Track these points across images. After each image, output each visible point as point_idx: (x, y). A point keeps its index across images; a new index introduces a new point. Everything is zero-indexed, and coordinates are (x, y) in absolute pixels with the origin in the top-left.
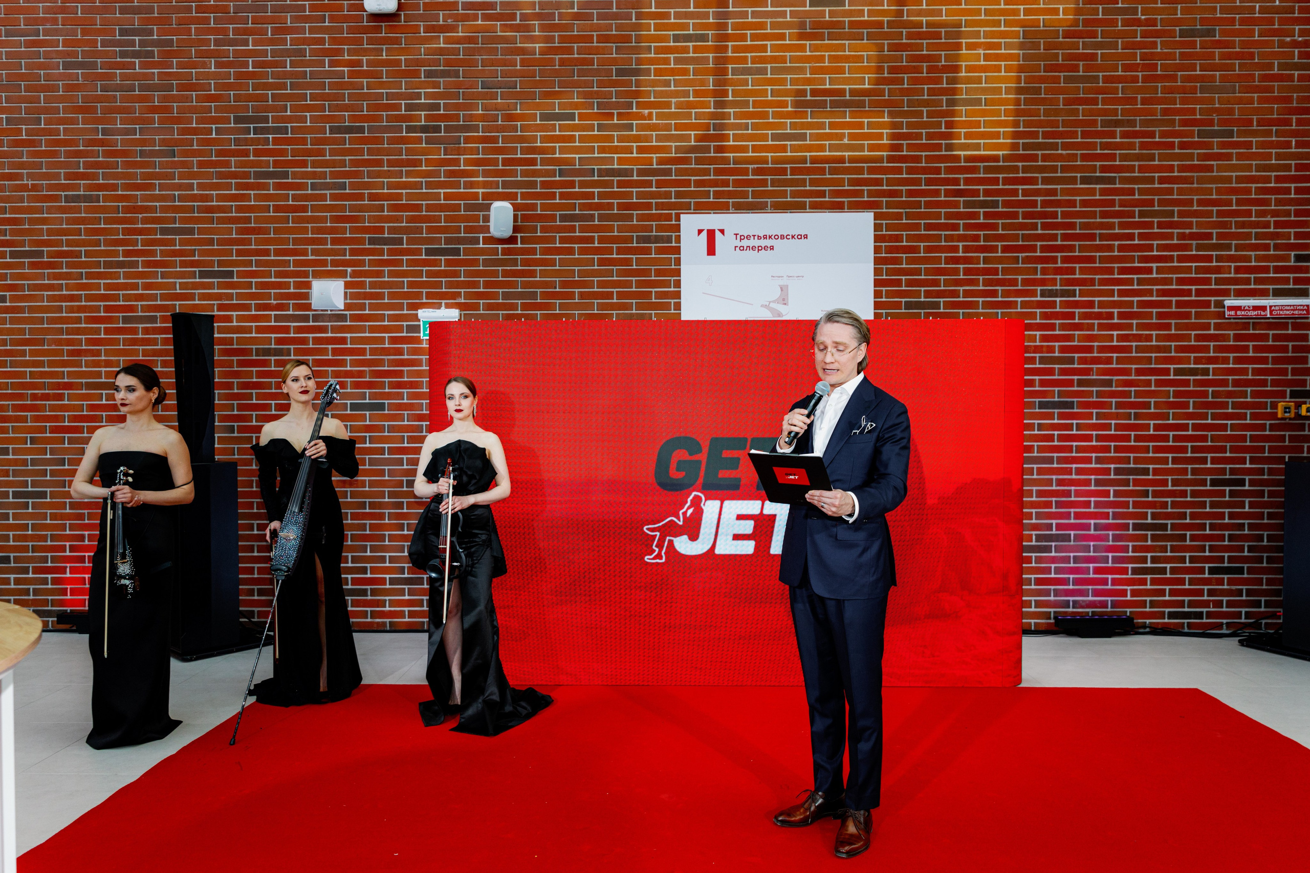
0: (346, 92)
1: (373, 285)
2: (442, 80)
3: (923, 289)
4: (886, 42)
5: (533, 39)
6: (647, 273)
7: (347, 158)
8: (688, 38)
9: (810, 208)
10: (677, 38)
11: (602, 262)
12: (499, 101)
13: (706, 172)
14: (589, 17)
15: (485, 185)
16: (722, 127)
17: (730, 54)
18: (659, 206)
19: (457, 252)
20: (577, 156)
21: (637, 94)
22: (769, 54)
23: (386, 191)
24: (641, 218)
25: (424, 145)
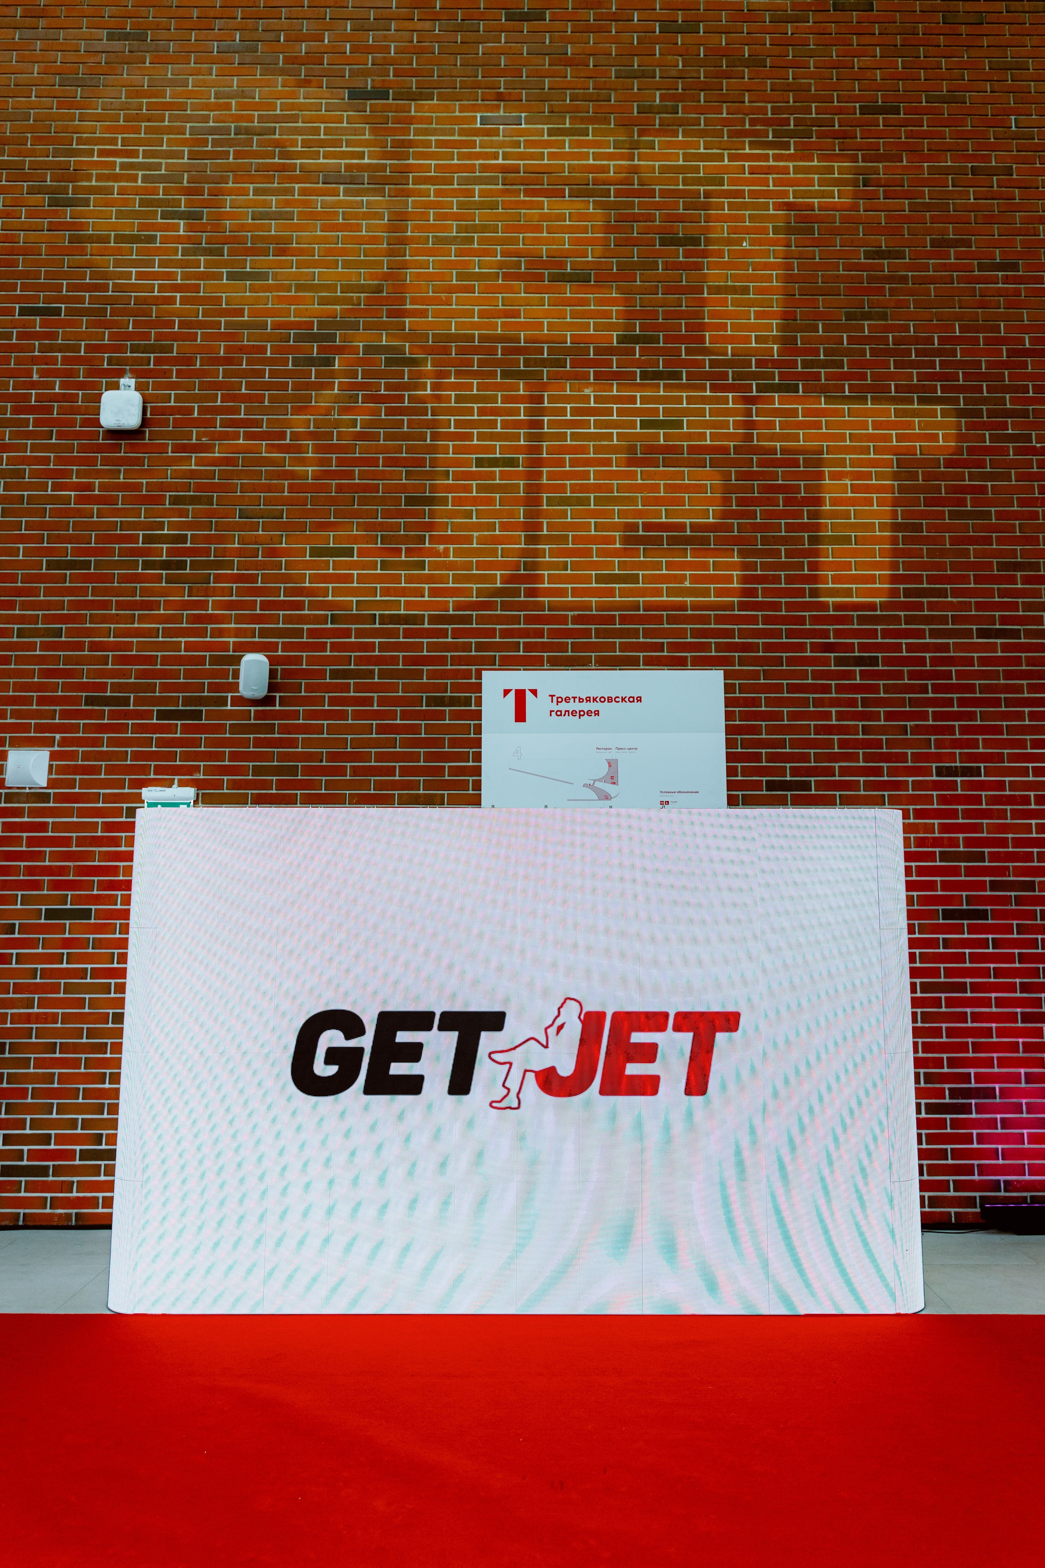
0: (71, 520)
1: (86, 756)
2: (190, 507)
3: (788, 765)
4: (733, 469)
5: (303, 462)
6: (439, 743)
7: (66, 599)
8: (494, 462)
9: (644, 665)
10: (480, 463)
11: (381, 729)
12: (261, 533)
13: (516, 620)
14: (375, 437)
15: (238, 633)
16: (534, 566)
17: (545, 482)
18: (456, 661)
19: (197, 715)
20: (354, 599)
21: (430, 527)
22: (592, 481)
23: (112, 639)
24: (432, 675)
25: (164, 584)
